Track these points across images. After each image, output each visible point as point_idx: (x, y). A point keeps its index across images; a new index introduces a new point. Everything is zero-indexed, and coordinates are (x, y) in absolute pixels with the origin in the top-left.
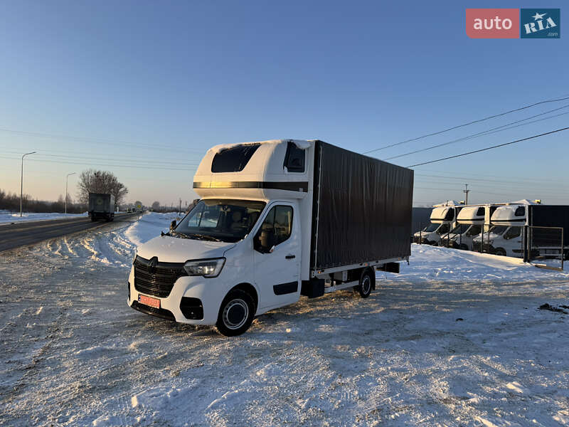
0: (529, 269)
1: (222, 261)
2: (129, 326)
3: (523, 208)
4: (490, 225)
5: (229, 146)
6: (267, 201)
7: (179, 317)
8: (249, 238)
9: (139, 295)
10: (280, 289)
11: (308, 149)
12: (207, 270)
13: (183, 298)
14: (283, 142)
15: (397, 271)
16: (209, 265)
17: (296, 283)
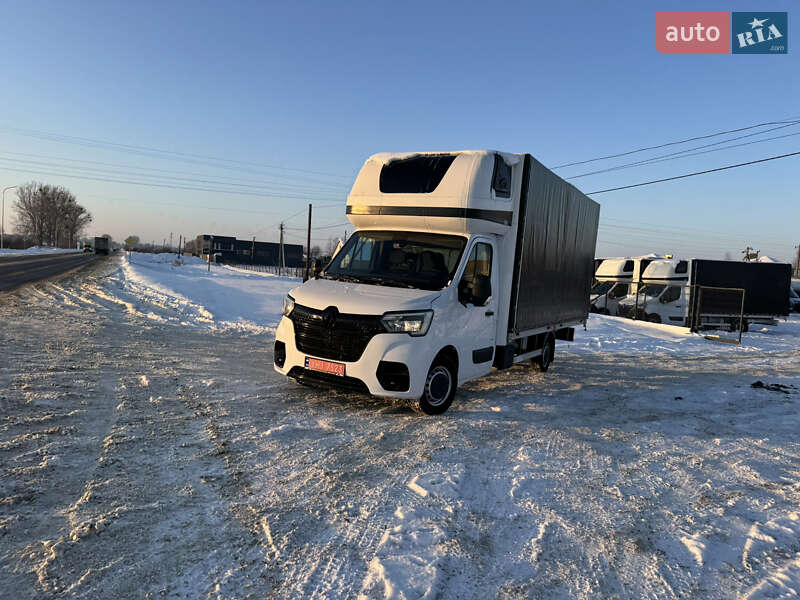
0: (699, 341)
1: (429, 314)
2: (286, 402)
3: (686, 263)
4: (640, 285)
5: (402, 156)
6: (468, 236)
7: (375, 387)
8: (452, 285)
9: (306, 358)
10: (479, 356)
11: (515, 165)
12: (407, 326)
13: (381, 363)
14: (489, 154)
15: (571, 339)
16: (411, 319)
17: (492, 348)
